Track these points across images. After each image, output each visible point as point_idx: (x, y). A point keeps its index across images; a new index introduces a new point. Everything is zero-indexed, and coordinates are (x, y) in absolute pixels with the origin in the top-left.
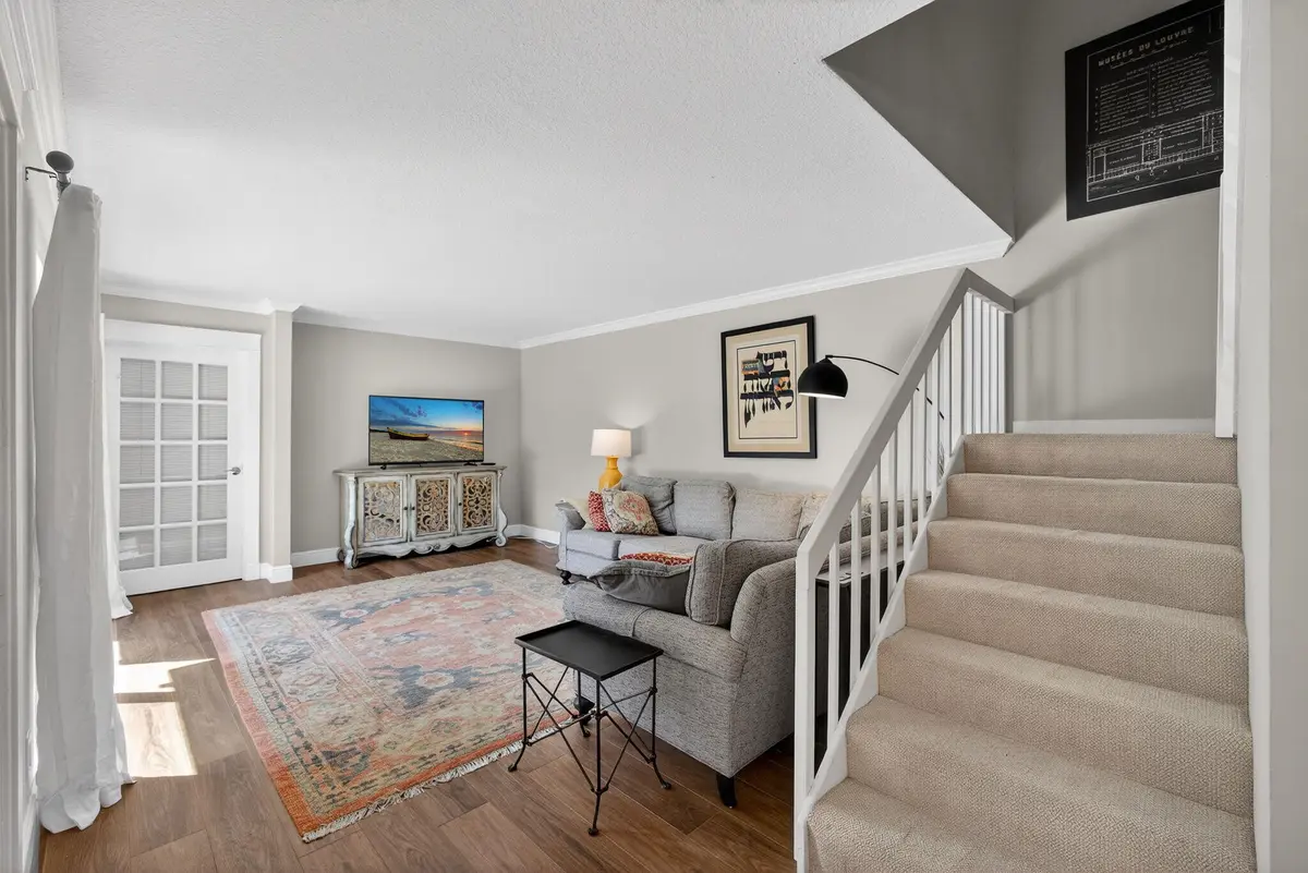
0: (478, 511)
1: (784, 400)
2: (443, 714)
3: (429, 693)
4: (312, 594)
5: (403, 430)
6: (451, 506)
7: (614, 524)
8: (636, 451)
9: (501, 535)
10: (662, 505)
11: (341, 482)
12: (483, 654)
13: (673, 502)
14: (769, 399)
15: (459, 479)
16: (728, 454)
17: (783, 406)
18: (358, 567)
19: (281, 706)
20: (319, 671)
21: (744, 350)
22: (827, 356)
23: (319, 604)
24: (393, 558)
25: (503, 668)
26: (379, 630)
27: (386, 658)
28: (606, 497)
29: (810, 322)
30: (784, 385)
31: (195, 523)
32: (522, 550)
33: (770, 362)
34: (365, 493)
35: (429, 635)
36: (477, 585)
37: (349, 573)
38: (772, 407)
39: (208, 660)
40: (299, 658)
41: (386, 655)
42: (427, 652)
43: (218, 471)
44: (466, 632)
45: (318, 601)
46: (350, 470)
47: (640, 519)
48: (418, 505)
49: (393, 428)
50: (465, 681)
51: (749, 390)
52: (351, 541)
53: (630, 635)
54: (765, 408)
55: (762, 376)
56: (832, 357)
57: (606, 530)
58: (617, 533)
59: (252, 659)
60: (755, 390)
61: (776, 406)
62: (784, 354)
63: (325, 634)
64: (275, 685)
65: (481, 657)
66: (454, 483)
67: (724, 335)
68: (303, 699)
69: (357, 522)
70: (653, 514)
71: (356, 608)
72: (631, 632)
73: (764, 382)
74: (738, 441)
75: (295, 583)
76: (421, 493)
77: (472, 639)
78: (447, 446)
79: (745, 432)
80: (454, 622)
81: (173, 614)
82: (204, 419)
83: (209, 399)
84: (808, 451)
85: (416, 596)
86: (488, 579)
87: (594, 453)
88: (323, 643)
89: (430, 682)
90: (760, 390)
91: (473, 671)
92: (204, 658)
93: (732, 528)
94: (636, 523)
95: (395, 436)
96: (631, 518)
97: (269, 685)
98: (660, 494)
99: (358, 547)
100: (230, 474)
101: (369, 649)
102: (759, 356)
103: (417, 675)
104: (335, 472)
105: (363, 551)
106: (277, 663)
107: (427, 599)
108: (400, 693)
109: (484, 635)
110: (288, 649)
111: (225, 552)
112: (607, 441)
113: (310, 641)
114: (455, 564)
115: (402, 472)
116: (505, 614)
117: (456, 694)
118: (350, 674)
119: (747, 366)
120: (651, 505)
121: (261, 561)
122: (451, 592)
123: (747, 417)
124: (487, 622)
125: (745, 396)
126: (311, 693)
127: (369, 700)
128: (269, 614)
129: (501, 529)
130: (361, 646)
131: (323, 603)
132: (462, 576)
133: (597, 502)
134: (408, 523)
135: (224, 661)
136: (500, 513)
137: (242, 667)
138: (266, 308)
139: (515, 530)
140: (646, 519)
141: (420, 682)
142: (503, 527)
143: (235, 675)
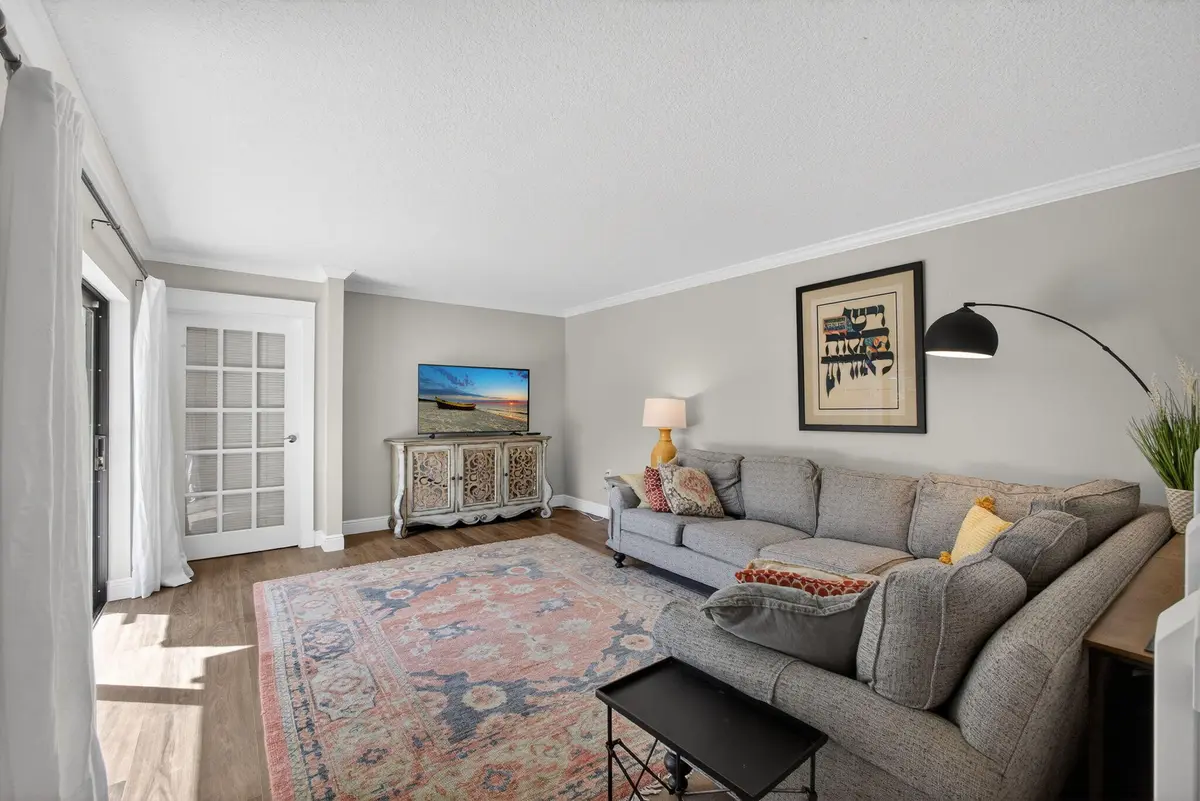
0: (524, 482)
1: (879, 364)
2: (496, 756)
3: (479, 717)
4: (359, 567)
5: (450, 399)
6: (497, 477)
7: (674, 504)
8: (692, 420)
9: (547, 507)
10: (727, 484)
11: (392, 449)
12: (537, 659)
13: (740, 480)
14: (860, 363)
15: (506, 451)
16: (804, 426)
17: (879, 370)
18: (408, 536)
19: (309, 725)
20: (356, 673)
21: (825, 307)
22: (966, 305)
23: (365, 581)
24: (441, 528)
25: (564, 683)
26: (424, 618)
27: (431, 659)
28: (664, 473)
29: (918, 269)
30: (880, 346)
31: (254, 490)
32: (567, 522)
33: (860, 320)
34: (415, 462)
35: (478, 628)
36: (525, 563)
37: (398, 545)
38: (864, 371)
39: (246, 647)
40: (338, 651)
41: (431, 654)
42: (473, 653)
43: (275, 437)
44: (518, 626)
45: (365, 577)
46: (398, 439)
47: (703, 499)
48: (465, 475)
49: (441, 398)
50: (520, 704)
51: (833, 352)
52: (400, 511)
53: (769, 702)
54: (853, 373)
55: (851, 336)
56: (974, 304)
57: (665, 511)
58: (679, 514)
59: (290, 648)
60: (841, 353)
61: (869, 370)
62: (881, 309)
63: (370, 621)
64: (307, 690)
65: (534, 665)
66: (500, 453)
67: (800, 291)
68: (335, 713)
69: (406, 489)
70: (717, 494)
71: (402, 587)
72: (770, 696)
73: (853, 343)
74: (817, 412)
75: (347, 554)
76: (468, 463)
77: (524, 636)
78: (493, 417)
79: (827, 401)
80: (503, 612)
81: (227, 584)
82: (263, 386)
83: (267, 367)
84: (915, 424)
85: (463, 576)
86: (535, 557)
87: (644, 425)
88: (364, 632)
89: (479, 700)
90: (847, 352)
91: (529, 686)
92: (244, 645)
93: (818, 514)
94: (700, 504)
95: (442, 406)
96: (696, 498)
97: (301, 689)
98: (724, 471)
99: (407, 517)
100: (287, 442)
101: (412, 644)
102: (847, 312)
103: (464, 688)
104: (386, 441)
105: (412, 520)
106: (315, 657)
107: (475, 579)
108: (444, 715)
109: (538, 633)
110: (327, 639)
111: (283, 518)
112: (659, 412)
113: (353, 628)
114: (502, 537)
115: (450, 441)
116: (557, 604)
117: (512, 722)
118: (389, 679)
119: (831, 325)
120: (714, 483)
121: (315, 528)
122: (499, 571)
123: (830, 384)
124: (539, 613)
125: (826, 360)
126: (344, 706)
127: (407, 723)
128: (317, 589)
129: (546, 500)
130: (405, 639)
131: (371, 579)
132: (511, 552)
133: (654, 478)
134: (455, 493)
135: (261, 651)
136: (545, 482)
137: (279, 661)
138: (320, 276)
139: (559, 500)
140: (709, 501)
141: (468, 699)
142: (549, 498)
143: (269, 670)
